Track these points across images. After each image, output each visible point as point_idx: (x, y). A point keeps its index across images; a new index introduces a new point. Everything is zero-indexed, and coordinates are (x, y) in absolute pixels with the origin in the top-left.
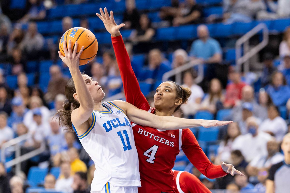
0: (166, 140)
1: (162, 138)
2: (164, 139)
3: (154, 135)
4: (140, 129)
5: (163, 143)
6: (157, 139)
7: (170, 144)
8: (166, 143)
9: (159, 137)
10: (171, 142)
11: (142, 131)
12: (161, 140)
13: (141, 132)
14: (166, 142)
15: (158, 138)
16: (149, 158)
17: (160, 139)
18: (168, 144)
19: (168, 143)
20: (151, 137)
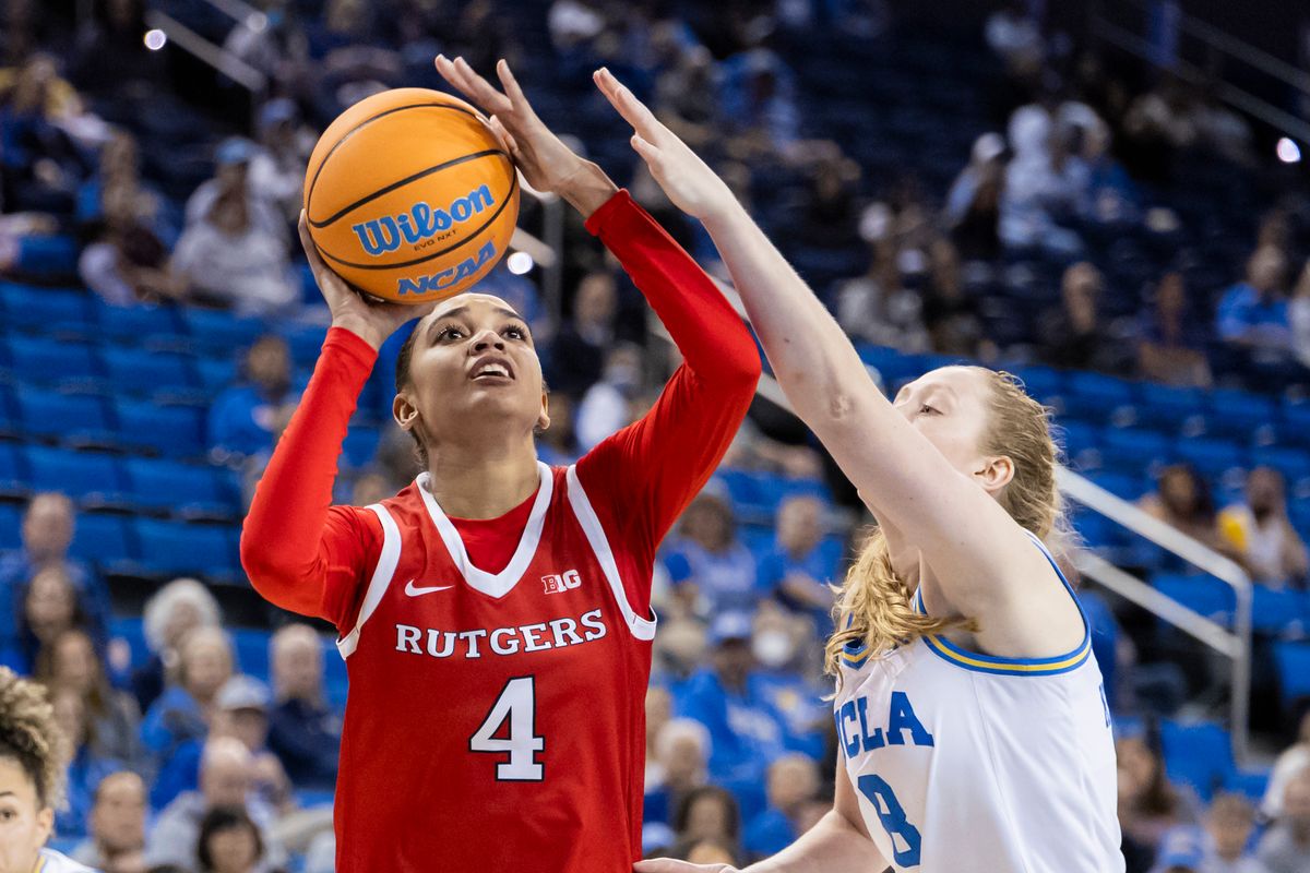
0: (556, 625)
1: (526, 630)
2: (543, 627)
3: (483, 633)
4: (402, 629)
5: (548, 645)
6: (510, 646)
7: (581, 630)
8: (560, 642)
9: (512, 632)
10: (585, 620)
11: (417, 634)
12: (530, 639)
13: (413, 641)
14: (558, 634)
15: (513, 638)
16: (506, 757)
17: (520, 636)
18: (576, 640)
19: (570, 632)
20: (473, 653)
